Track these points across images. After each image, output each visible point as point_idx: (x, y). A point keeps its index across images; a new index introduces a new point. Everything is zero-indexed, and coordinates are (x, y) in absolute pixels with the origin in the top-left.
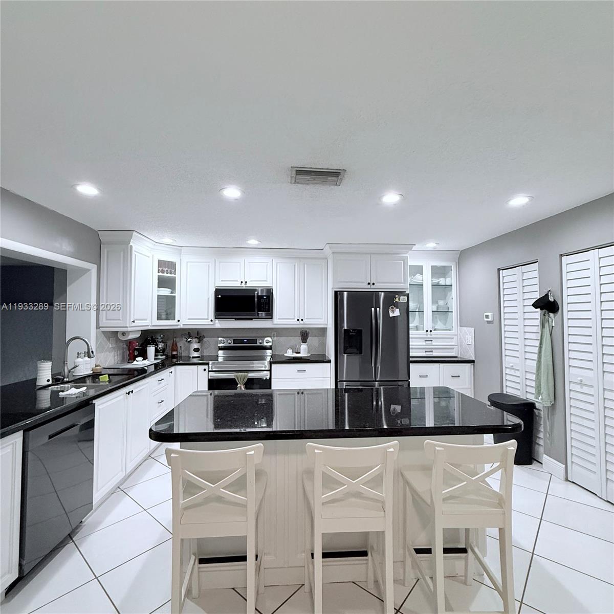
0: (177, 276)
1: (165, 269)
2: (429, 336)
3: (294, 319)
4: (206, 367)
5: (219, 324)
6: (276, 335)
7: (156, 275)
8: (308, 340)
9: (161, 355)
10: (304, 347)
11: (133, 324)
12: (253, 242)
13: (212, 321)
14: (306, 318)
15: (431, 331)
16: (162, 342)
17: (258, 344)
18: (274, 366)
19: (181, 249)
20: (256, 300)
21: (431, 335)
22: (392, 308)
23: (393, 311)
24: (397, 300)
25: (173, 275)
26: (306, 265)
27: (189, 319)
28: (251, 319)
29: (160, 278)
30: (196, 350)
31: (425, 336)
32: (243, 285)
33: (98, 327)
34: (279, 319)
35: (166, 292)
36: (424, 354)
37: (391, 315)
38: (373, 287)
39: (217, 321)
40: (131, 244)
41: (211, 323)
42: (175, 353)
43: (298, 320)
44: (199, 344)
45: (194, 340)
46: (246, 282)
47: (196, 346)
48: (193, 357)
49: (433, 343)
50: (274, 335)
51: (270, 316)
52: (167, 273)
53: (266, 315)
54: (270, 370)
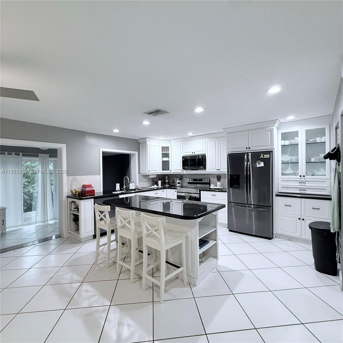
0: (170, 152)
1: (166, 150)
2: (303, 180)
3: (216, 169)
4: (176, 190)
5: (185, 172)
6: (212, 177)
7: (161, 152)
8: (221, 180)
9: (168, 185)
10: (219, 183)
11: (149, 172)
12: (190, 134)
13: (182, 170)
14: (221, 168)
15: (304, 176)
16: (168, 179)
17: (203, 182)
18: (201, 192)
19: (171, 141)
20: (197, 160)
21: (304, 179)
22: (259, 162)
23: (259, 164)
24: (262, 156)
25: (167, 152)
26: (221, 141)
27: (175, 170)
28: (197, 170)
29: (163, 154)
30: (179, 183)
31: (300, 180)
32: (193, 153)
33: (139, 173)
34: (209, 169)
35: (165, 159)
36: (298, 192)
37: (258, 166)
38: (249, 150)
39: (184, 171)
40: (147, 143)
41: (182, 171)
42: (173, 184)
43: (217, 170)
44: (180, 181)
45: (178, 179)
46: (194, 152)
47: (178, 181)
48: (178, 186)
49: (306, 185)
50: (211, 177)
51: (205, 168)
52: (167, 151)
53: (203, 167)
54: (200, 194)
